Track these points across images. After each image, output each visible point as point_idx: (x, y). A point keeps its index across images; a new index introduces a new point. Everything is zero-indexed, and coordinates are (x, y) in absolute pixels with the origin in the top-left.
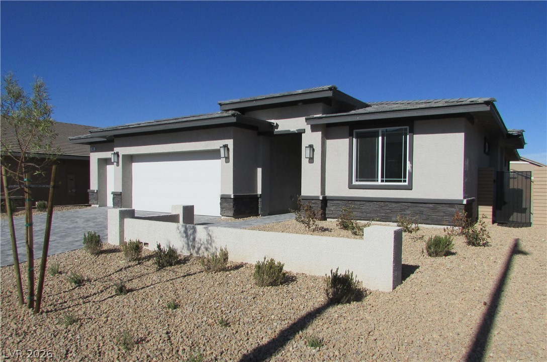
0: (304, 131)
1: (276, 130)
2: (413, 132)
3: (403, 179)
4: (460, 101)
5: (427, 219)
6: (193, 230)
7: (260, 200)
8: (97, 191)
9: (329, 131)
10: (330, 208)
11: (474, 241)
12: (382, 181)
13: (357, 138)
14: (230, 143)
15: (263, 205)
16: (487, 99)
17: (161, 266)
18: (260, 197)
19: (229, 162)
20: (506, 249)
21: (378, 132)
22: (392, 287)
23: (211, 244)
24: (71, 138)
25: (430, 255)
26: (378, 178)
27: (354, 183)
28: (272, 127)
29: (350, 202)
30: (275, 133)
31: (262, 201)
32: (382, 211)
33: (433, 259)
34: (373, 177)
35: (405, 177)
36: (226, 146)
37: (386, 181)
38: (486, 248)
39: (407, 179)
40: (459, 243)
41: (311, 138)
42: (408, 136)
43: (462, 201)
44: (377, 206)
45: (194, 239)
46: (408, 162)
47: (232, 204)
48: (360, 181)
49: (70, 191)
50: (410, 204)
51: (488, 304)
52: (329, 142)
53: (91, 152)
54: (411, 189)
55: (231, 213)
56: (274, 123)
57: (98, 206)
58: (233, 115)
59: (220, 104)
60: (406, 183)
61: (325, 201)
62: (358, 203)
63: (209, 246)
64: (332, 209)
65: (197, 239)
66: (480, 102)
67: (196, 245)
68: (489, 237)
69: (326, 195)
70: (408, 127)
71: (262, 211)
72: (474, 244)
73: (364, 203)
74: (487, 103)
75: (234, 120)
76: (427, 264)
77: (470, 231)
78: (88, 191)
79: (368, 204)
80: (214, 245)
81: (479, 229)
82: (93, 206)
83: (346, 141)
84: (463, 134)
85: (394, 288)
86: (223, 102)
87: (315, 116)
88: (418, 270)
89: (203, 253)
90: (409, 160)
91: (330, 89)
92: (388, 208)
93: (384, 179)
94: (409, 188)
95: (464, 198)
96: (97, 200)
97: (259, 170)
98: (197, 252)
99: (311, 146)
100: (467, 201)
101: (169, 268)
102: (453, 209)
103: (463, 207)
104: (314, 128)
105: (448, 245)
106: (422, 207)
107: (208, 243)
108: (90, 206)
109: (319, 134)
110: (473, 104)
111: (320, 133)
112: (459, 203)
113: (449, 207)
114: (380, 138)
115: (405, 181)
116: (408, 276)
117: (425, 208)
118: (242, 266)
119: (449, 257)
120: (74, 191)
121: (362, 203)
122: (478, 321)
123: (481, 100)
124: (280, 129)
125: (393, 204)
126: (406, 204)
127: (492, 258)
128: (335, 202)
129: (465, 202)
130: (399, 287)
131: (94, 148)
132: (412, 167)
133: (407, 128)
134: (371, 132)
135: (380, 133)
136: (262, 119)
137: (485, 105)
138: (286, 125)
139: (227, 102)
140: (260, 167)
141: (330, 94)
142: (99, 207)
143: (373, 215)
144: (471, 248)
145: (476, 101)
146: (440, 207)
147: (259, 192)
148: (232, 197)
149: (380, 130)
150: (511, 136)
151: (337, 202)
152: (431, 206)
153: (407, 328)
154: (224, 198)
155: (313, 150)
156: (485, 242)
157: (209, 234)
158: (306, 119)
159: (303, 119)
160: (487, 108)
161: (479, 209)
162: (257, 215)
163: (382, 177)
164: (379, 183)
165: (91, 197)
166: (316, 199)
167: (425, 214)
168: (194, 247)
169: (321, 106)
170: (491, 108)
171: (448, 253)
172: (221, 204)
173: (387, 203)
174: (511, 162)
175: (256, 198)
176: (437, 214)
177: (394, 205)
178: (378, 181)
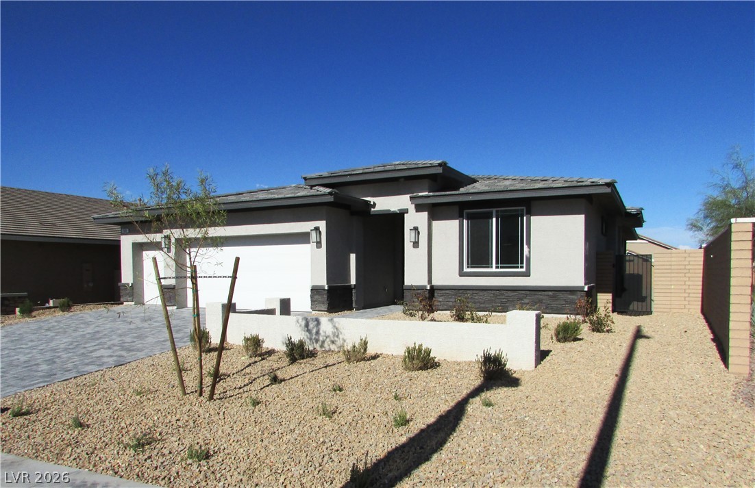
0: (406, 211)
1: (372, 209)
2: (530, 213)
3: (520, 265)
4: (580, 180)
5: (547, 308)
6: (316, 322)
7: (354, 291)
8: (132, 284)
9: (436, 212)
10: (439, 298)
11: (598, 327)
12: (497, 267)
13: (468, 219)
14: (322, 225)
15: (357, 296)
16: (608, 180)
17: (293, 360)
18: (354, 288)
19: (321, 247)
20: (629, 335)
21: (492, 213)
22: (534, 365)
23: (337, 336)
24: (96, 216)
25: (559, 340)
26: (492, 264)
27: (466, 270)
28: (368, 206)
29: (461, 291)
30: (371, 213)
31: (356, 293)
32: (497, 300)
33: (562, 344)
34: (487, 263)
35: (522, 263)
36: (317, 229)
37: (502, 267)
38: (611, 334)
39: (524, 265)
40: (585, 329)
41: (415, 220)
42: (525, 218)
43: (583, 287)
44: (492, 295)
45: (318, 333)
46: (525, 246)
47: (325, 296)
48: (472, 267)
49: (86, 286)
50: (528, 292)
51: (619, 375)
52: (435, 224)
53: (122, 234)
54: (529, 276)
55: (325, 307)
56: (370, 202)
57: (133, 303)
58: (330, 194)
59: (305, 179)
60: (524, 270)
61: (433, 290)
62: (471, 292)
63: (336, 339)
64: (441, 300)
65: (321, 332)
66: (601, 183)
67: (321, 339)
68: (613, 323)
69: (433, 284)
70: (524, 208)
71: (356, 304)
72: (598, 331)
73: (477, 292)
74: (608, 185)
75: (331, 199)
76: (557, 348)
77: (595, 318)
78: (119, 284)
79: (481, 293)
80: (341, 336)
81: (603, 315)
82: (125, 303)
83: (456, 222)
84: (584, 216)
85: (536, 367)
86: (309, 176)
87: (420, 194)
88: (551, 353)
89: (329, 345)
90: (527, 244)
91: (440, 165)
92: (503, 297)
93: (500, 265)
94: (527, 274)
95: (585, 284)
96: (132, 296)
97: (353, 257)
98: (322, 346)
99: (416, 229)
100: (589, 288)
101: (301, 361)
102: (573, 297)
103: (583, 294)
104: (419, 208)
105: (576, 330)
106: (541, 295)
107: (334, 335)
108: (122, 303)
109: (425, 215)
110: (594, 185)
111: (427, 213)
112: (580, 290)
113: (570, 294)
114: (494, 220)
115: (522, 267)
116: (545, 358)
117: (545, 295)
118: (378, 356)
119: (578, 342)
120: (91, 285)
121: (474, 292)
122: (613, 386)
123: (602, 182)
124: (377, 208)
125: (509, 292)
126: (523, 292)
127: (617, 342)
128: (443, 292)
129: (586, 289)
130: (539, 366)
131: (127, 230)
132: (530, 252)
133: (523, 210)
134: (484, 213)
135: (494, 214)
136: (357, 196)
137: (605, 187)
138: (384, 204)
139: (313, 175)
140: (352, 253)
141: (440, 170)
142: (135, 304)
143: (487, 306)
144: (597, 334)
145: (596, 182)
146: (560, 295)
147: (353, 281)
148: (326, 288)
149: (494, 211)
150: (629, 215)
151: (447, 292)
152: (550, 293)
153: (557, 393)
154: (315, 291)
155: (419, 233)
156: (609, 328)
157: (334, 326)
158: (411, 198)
159: (407, 197)
160: (608, 190)
161: (599, 297)
162: (351, 309)
163: (497, 263)
164: (494, 269)
165: (122, 293)
166: (422, 288)
167: (544, 303)
168: (317, 341)
169: (426, 183)
170: (612, 189)
171: (576, 339)
172: (312, 297)
173: (503, 292)
174: (627, 242)
175: (349, 288)
176: (557, 303)
177: (511, 294)
178: (492, 267)
